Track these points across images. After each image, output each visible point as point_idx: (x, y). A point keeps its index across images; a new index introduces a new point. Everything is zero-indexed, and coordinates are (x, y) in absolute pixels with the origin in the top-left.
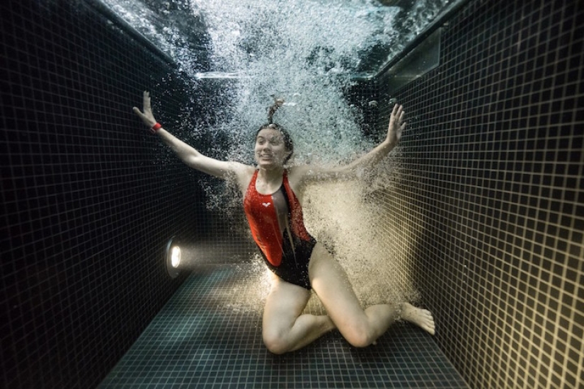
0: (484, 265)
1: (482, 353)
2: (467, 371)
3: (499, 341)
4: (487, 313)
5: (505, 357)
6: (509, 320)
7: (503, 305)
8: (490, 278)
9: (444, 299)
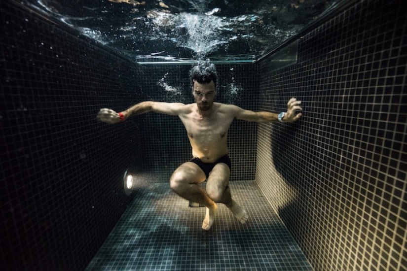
0: (321, 195)
1: (319, 247)
2: (311, 257)
3: (328, 242)
4: (322, 224)
5: (331, 251)
6: (334, 230)
7: (331, 221)
8: (324, 203)
9: (298, 212)
